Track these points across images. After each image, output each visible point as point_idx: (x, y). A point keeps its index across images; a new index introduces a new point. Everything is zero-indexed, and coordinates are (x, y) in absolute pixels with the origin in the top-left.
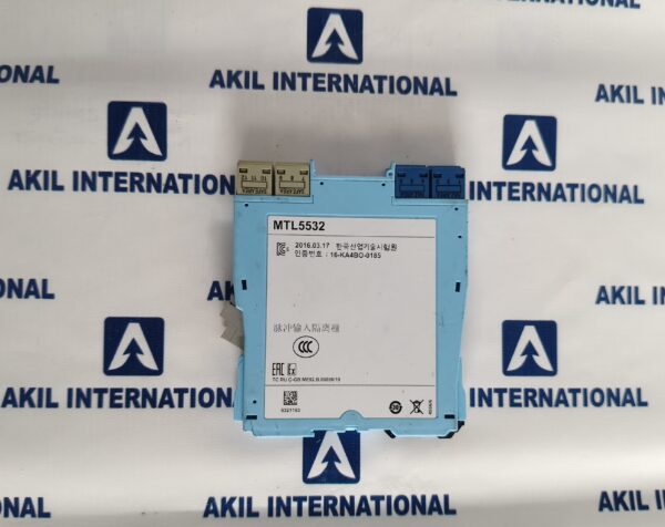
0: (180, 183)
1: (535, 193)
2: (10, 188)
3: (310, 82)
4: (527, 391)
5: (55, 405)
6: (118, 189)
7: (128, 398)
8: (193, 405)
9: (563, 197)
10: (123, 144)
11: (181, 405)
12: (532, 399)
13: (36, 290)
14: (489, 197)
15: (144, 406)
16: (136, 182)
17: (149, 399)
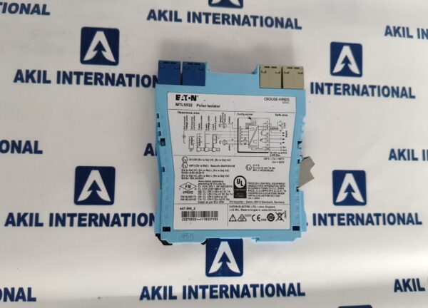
0: (127, 80)
1: (350, 91)
2: (15, 81)
3: (211, 18)
4: (348, 215)
5: (41, 225)
6: (86, 83)
7: (90, 220)
8: (133, 224)
9: (367, 93)
10: (91, 54)
11: (126, 224)
12: (352, 220)
13: (31, 148)
14: (322, 92)
15: (101, 225)
16: (99, 79)
17: (104, 220)
